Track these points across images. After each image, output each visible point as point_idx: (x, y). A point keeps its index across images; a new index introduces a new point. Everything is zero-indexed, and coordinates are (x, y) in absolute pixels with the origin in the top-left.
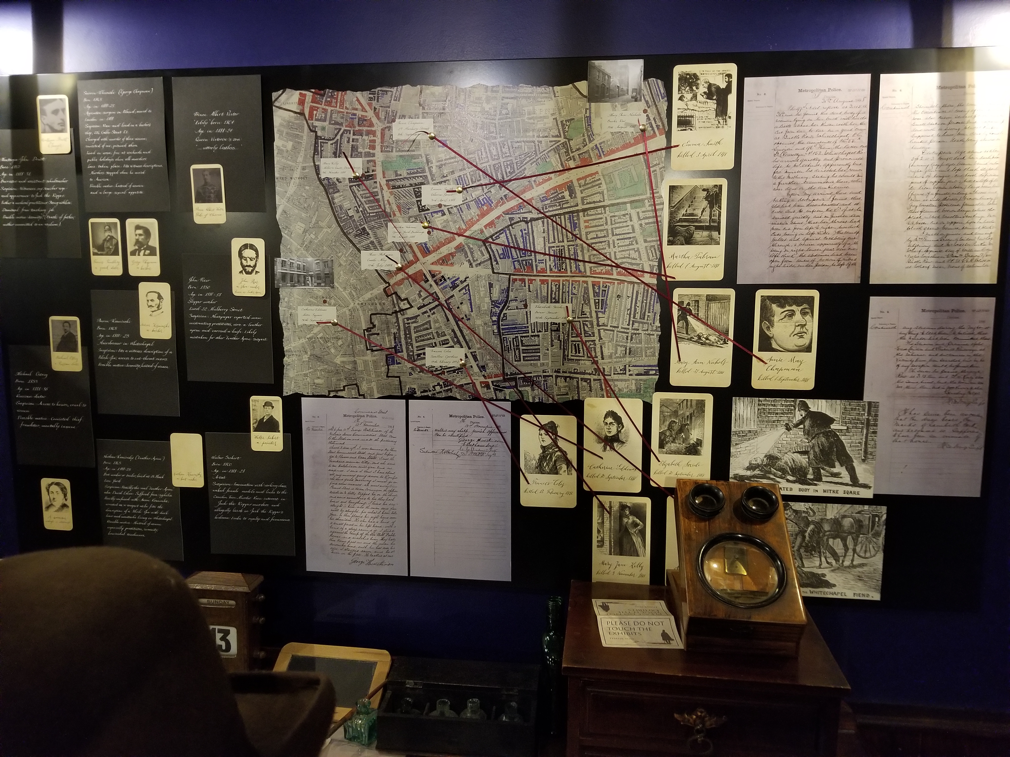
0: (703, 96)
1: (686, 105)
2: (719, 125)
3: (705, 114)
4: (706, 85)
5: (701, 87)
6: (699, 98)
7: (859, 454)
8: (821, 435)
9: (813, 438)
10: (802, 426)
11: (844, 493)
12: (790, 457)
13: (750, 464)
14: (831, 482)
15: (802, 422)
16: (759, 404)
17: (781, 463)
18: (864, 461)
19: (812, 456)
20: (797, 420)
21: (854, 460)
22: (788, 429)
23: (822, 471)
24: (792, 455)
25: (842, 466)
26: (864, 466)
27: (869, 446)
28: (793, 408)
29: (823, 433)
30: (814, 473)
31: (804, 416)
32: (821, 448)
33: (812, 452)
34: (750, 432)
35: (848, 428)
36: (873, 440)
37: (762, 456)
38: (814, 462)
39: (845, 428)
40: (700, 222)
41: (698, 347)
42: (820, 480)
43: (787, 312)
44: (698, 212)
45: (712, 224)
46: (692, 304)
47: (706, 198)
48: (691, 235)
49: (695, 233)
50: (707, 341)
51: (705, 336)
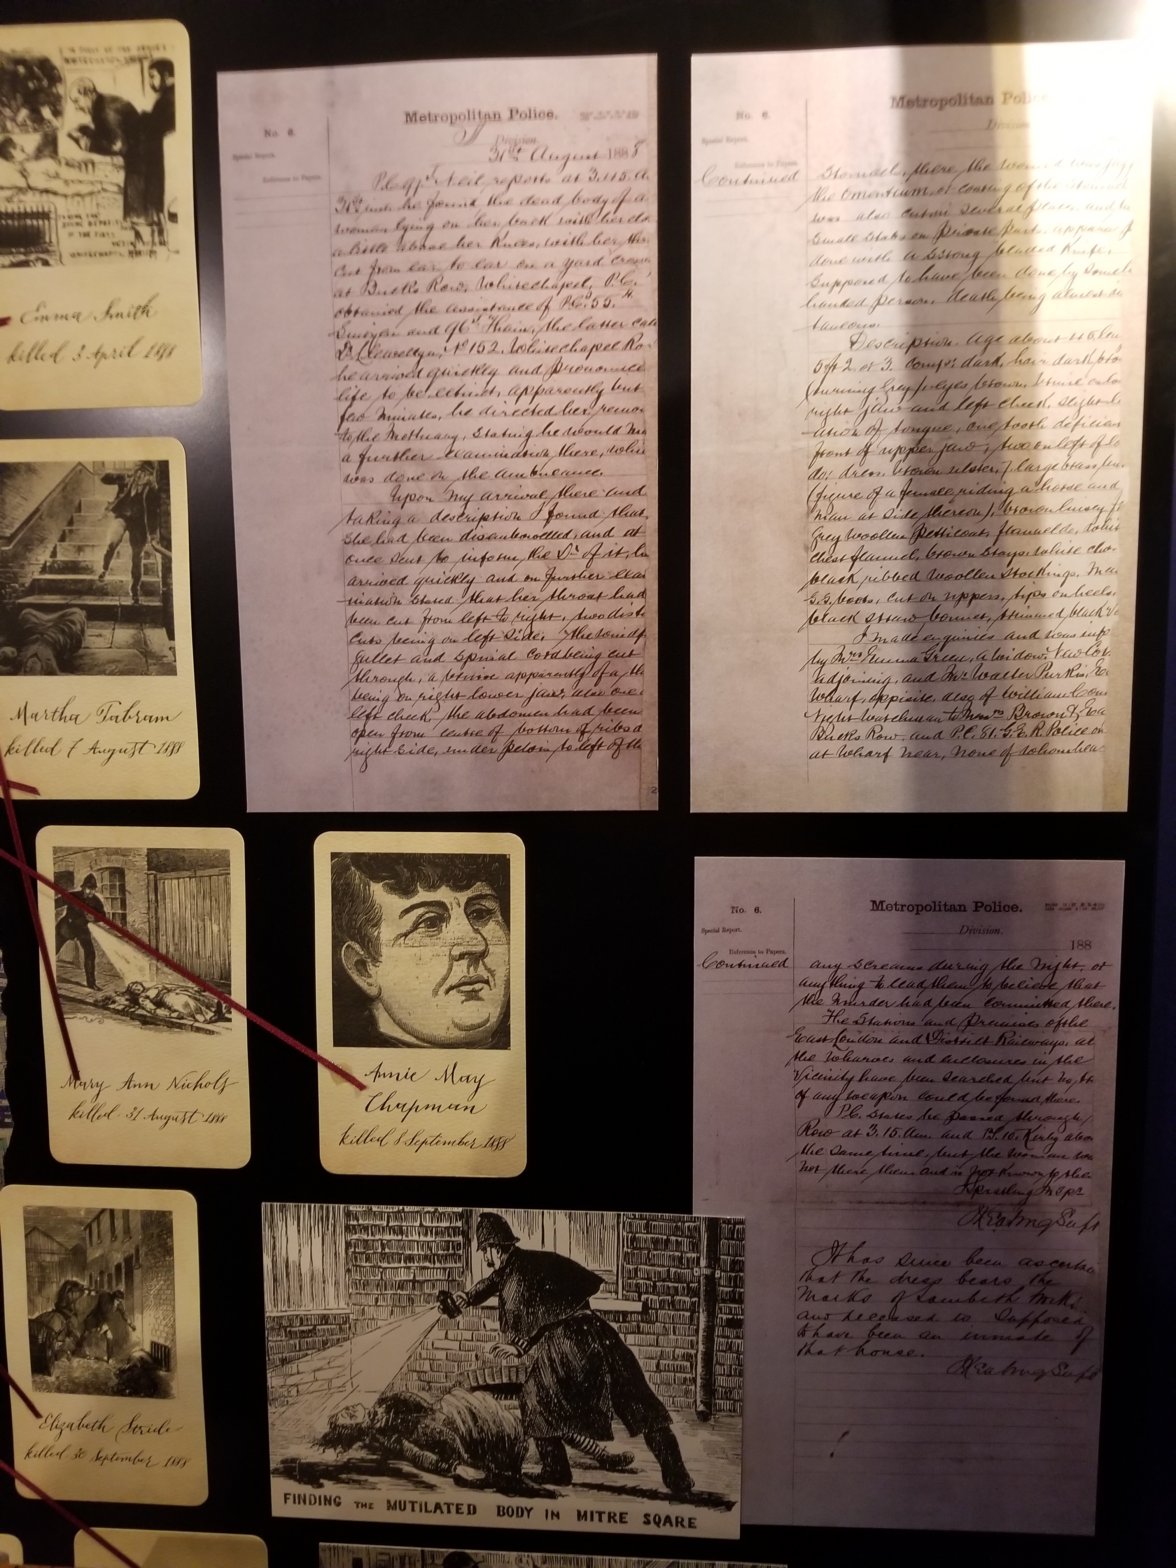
0: (77, 141)
1: (24, 174)
2: (140, 246)
3: (86, 207)
4: (86, 102)
5: (69, 108)
6: (66, 147)
7: (687, 1393)
8: (560, 1330)
9: (533, 1341)
10: (493, 1301)
11: (647, 1522)
12: (462, 1404)
13: (334, 1426)
14: (600, 1487)
15: (492, 1287)
16: (347, 1228)
17: (435, 1424)
18: (704, 1417)
19: (532, 1402)
20: (477, 1278)
21: (673, 1415)
22: (450, 1309)
23: (569, 1450)
24: (469, 1396)
25: (633, 1434)
26: (704, 1434)
27: (718, 1369)
28: (460, 1239)
29: (566, 1324)
30: (543, 1456)
31: (497, 1266)
32: (562, 1373)
33: (531, 1387)
34: (325, 1319)
35: (645, 1305)
36: (730, 1348)
37: (370, 1401)
38: (539, 1420)
39: (638, 1307)
40: (103, 592)
41: (131, 1031)
42: (564, 1478)
43: (421, 911)
44: (95, 558)
45: (144, 601)
46: (103, 881)
47: (118, 509)
48: (77, 640)
49: (88, 632)
50: (161, 1012)
51: (152, 994)
